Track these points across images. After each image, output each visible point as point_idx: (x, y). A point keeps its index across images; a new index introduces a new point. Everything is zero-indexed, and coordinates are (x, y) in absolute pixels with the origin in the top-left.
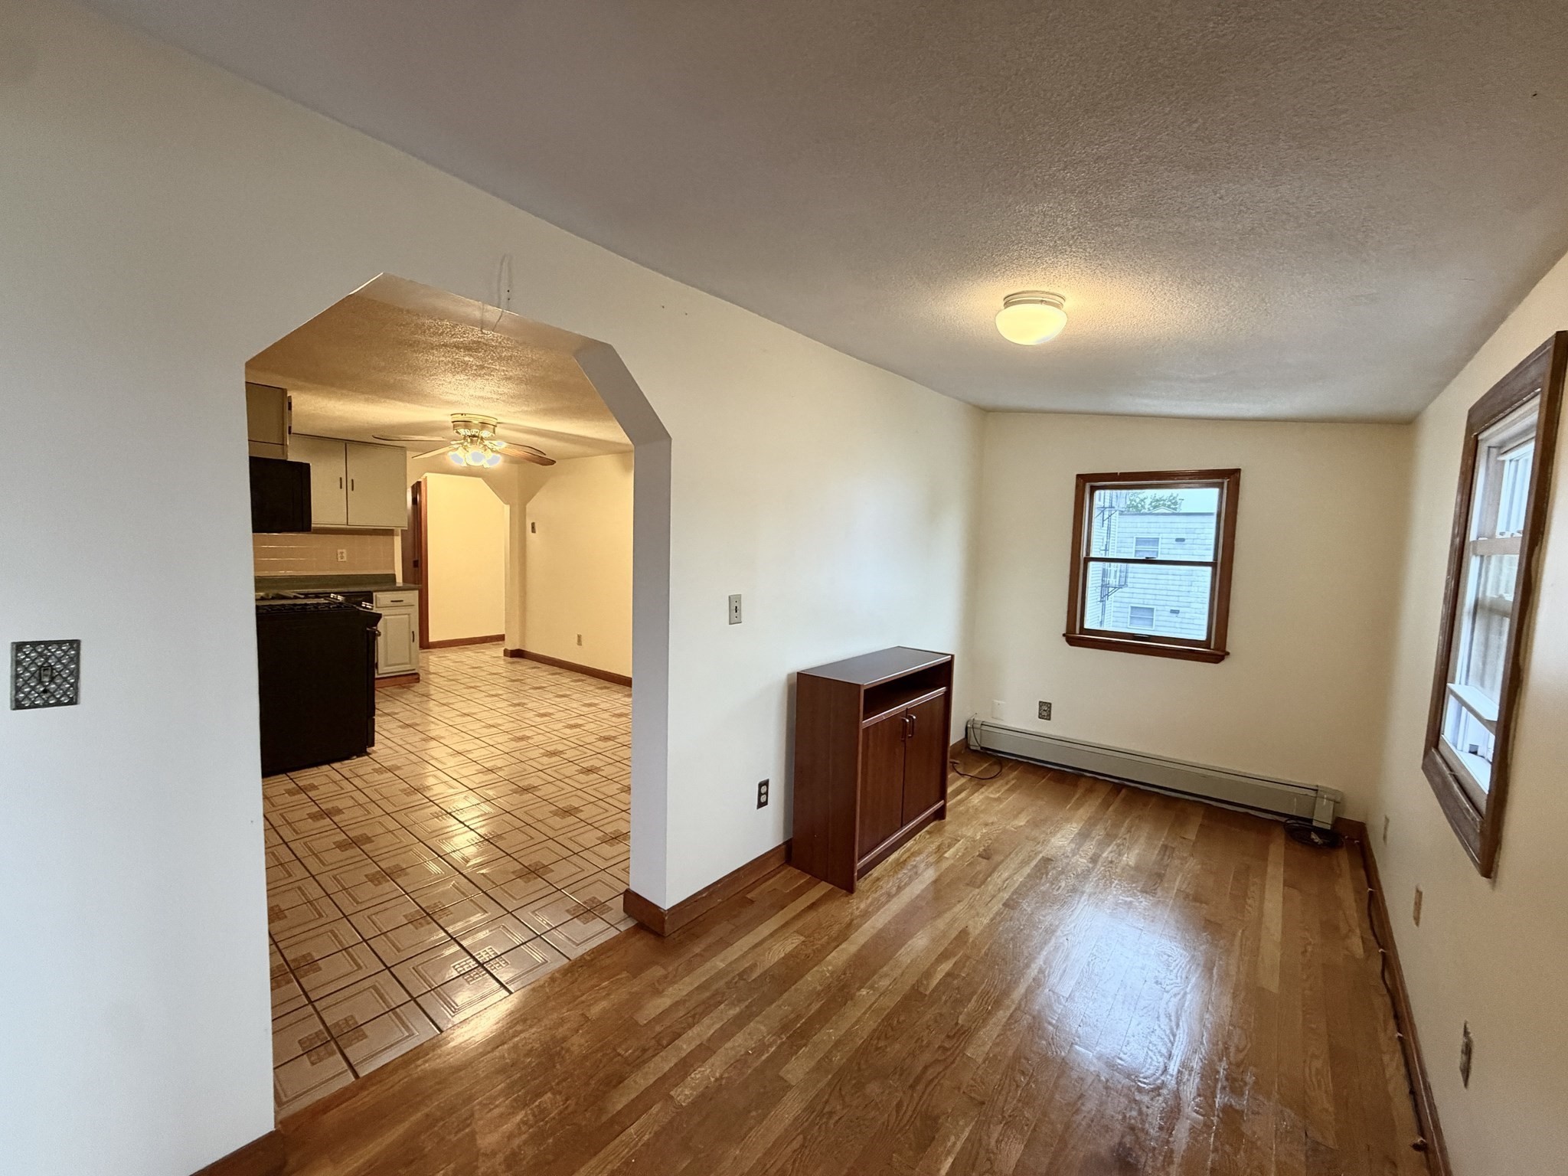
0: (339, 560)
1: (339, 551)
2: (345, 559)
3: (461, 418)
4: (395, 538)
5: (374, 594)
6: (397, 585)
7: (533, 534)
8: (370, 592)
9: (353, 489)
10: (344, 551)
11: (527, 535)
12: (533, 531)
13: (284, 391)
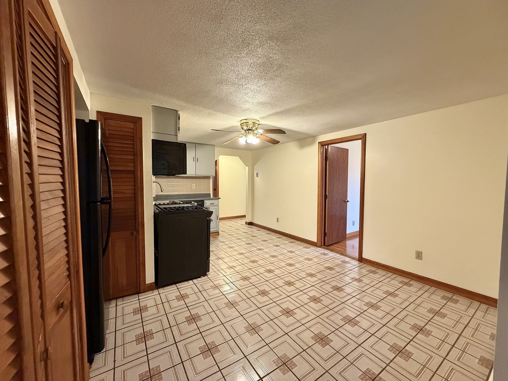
0: (193, 188)
1: (193, 185)
2: (194, 188)
3: (244, 121)
4: (210, 179)
5: (205, 201)
6: (211, 198)
7: (257, 177)
8: (203, 200)
9: (197, 161)
10: (194, 185)
11: (255, 178)
12: (257, 176)
13: (177, 111)
